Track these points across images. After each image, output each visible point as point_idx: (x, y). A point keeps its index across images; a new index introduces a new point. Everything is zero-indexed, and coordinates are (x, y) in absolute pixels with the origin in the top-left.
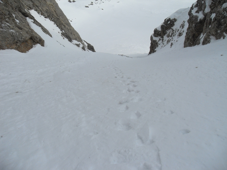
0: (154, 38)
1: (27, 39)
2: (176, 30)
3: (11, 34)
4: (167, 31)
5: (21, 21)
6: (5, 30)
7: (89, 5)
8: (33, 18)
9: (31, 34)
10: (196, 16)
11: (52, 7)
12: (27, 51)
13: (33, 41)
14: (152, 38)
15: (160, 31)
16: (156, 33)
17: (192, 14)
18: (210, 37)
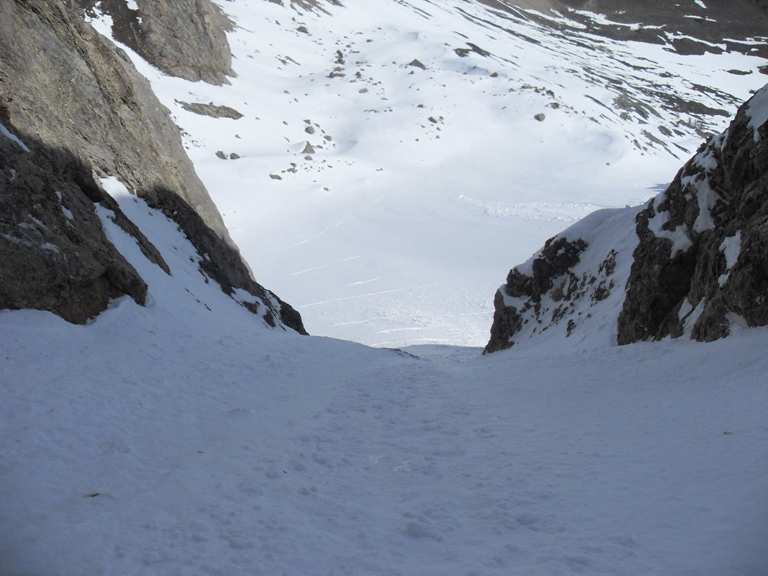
0: (509, 301)
1: (92, 277)
2: (585, 278)
3: (47, 257)
4: (554, 281)
5: (80, 213)
6: (29, 244)
7: (283, 172)
8: (113, 206)
9: (108, 261)
10: (666, 239)
11: (174, 171)
12: (89, 319)
13: (110, 284)
14: (502, 298)
15: (528, 279)
16: (517, 283)
17: (650, 231)
18: (727, 316)
